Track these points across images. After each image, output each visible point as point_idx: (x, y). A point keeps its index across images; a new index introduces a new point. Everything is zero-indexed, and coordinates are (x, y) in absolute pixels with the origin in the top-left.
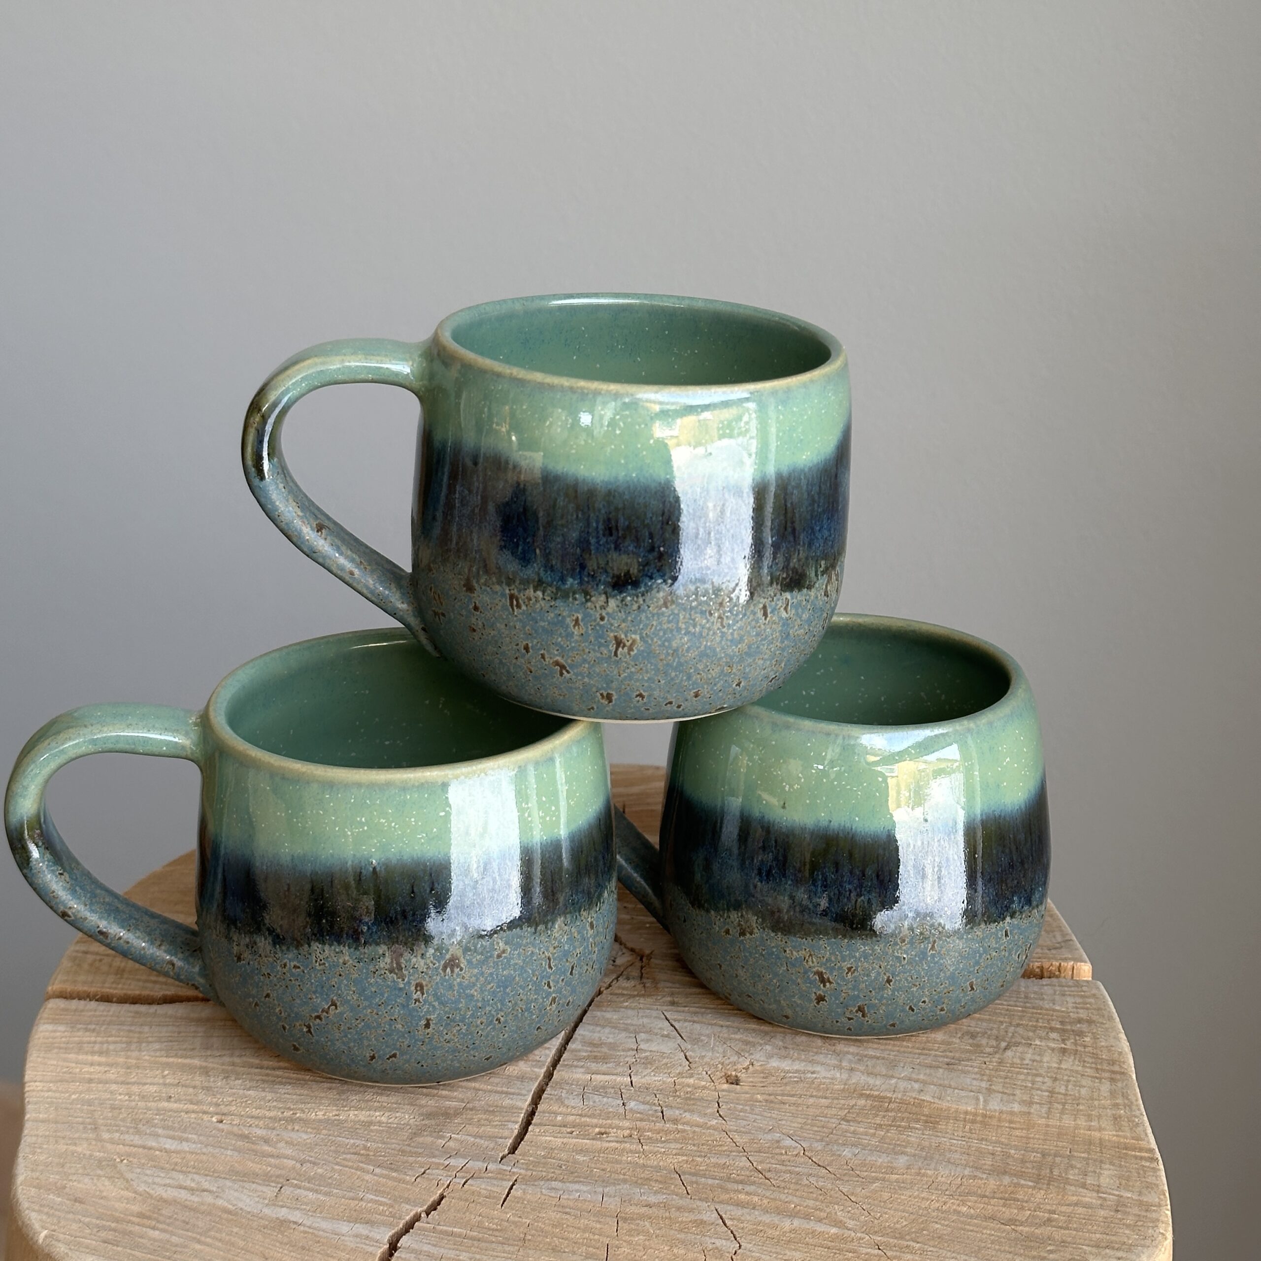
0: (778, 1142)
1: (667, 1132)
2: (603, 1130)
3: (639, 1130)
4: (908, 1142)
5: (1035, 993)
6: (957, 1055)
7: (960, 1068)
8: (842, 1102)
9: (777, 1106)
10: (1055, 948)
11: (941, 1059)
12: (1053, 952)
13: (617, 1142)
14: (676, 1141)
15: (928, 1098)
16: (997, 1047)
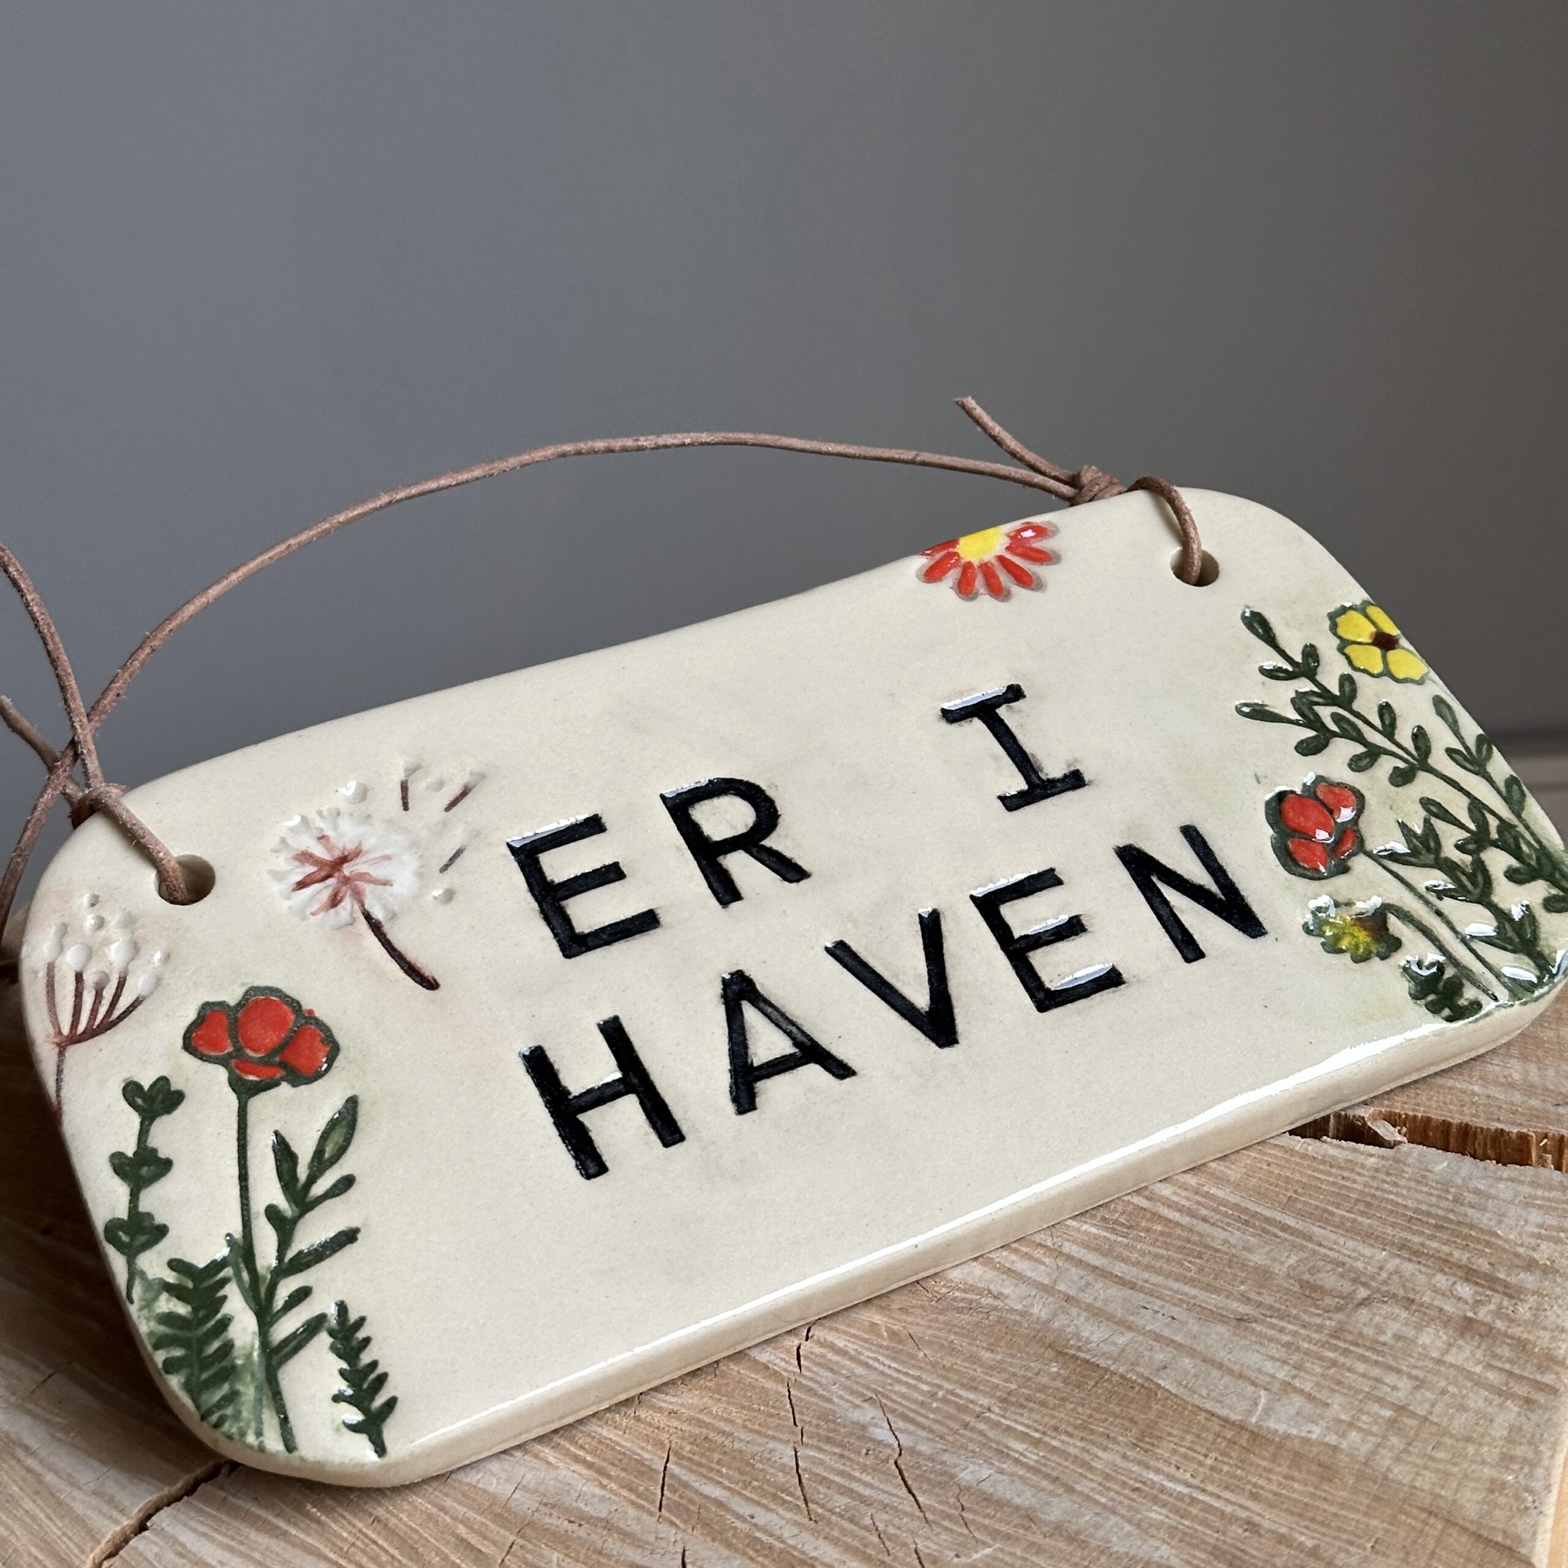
0: (864, 1427)
5: (1478, 1193)
7: (1259, 1329)
15: (1167, 1383)
16: (1348, 1297)
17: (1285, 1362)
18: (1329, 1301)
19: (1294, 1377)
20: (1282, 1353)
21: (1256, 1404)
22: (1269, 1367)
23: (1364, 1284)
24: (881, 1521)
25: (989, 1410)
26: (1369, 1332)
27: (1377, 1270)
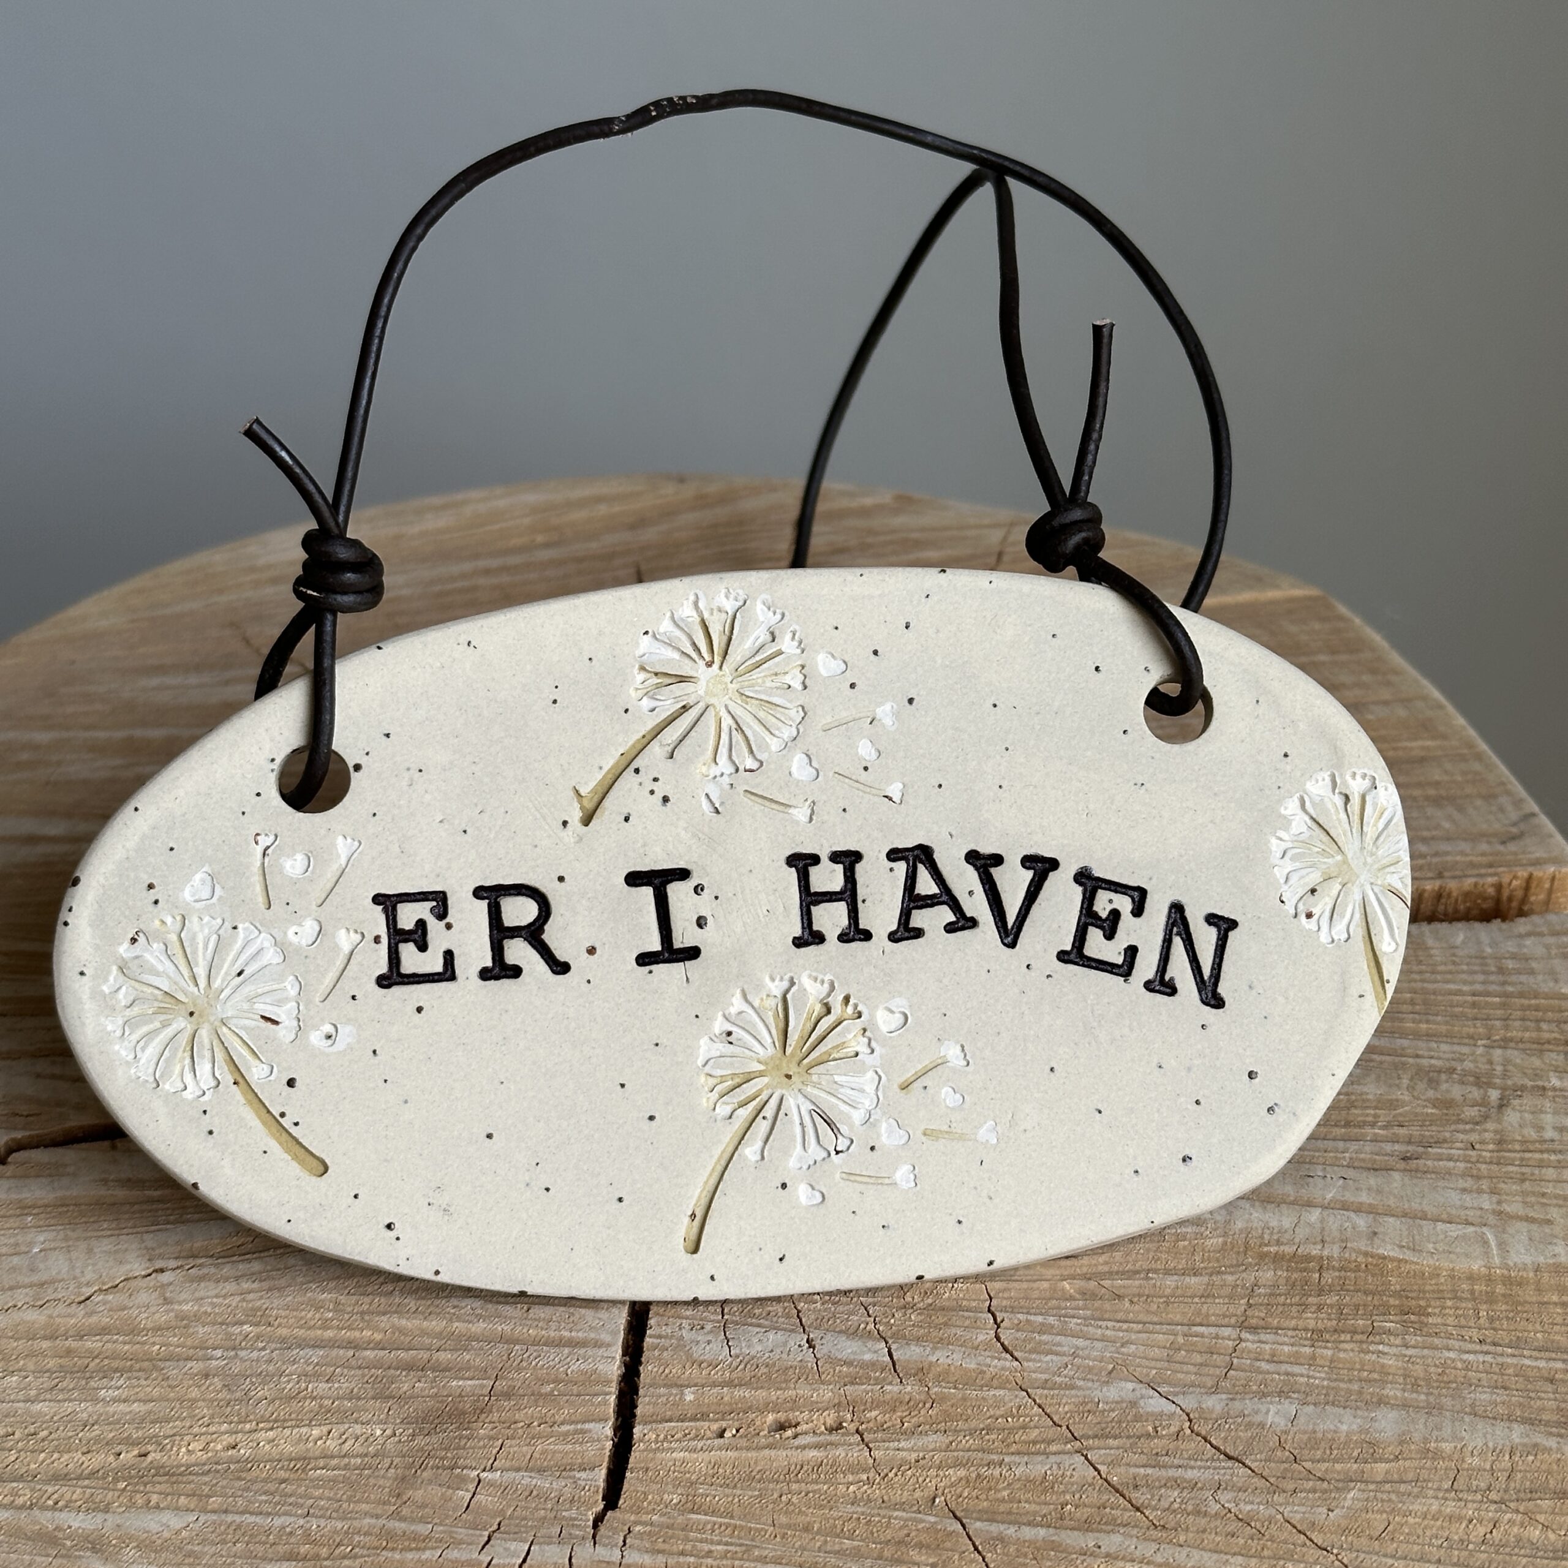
0: (1133, 1404)
1: (911, 1405)
2: (782, 1416)
3: (852, 1405)
4: (1384, 1371)
5: (1514, 957)
6: (1415, 1131)
7: (1429, 1163)
8: (1230, 1278)
9: (1107, 1306)
10: (1514, 838)
11: (1388, 1147)
12: (1512, 847)
13: (817, 1446)
14: (934, 1426)
15: (1388, 1250)
16: (1484, 1103)
17: (1480, 1191)
18: (1471, 1112)
19: (1499, 1203)
20: (1469, 1183)
21: (1486, 1243)
22: (1468, 1200)
23: (1490, 1085)
24: (1228, 1501)
25: (1241, 1340)
26: (1531, 1133)
27: (1488, 1067)
